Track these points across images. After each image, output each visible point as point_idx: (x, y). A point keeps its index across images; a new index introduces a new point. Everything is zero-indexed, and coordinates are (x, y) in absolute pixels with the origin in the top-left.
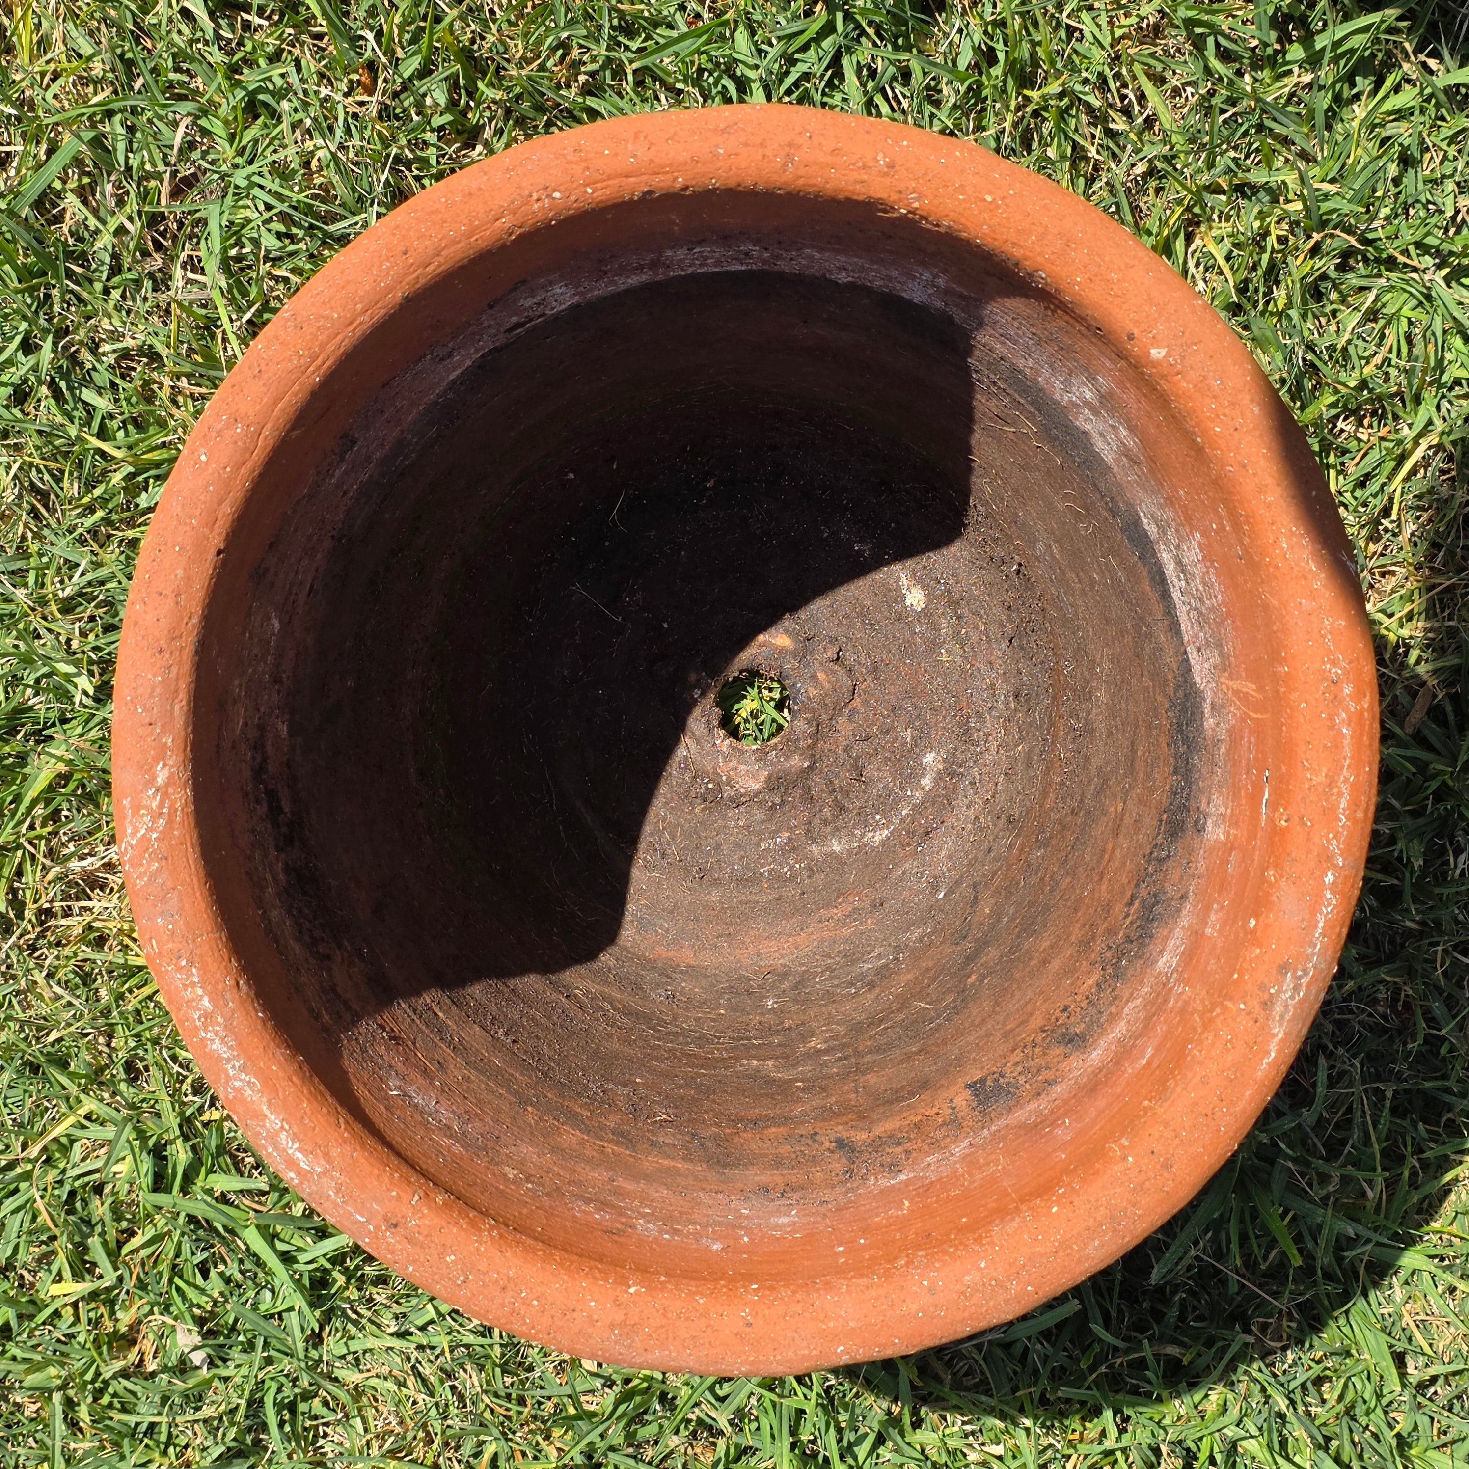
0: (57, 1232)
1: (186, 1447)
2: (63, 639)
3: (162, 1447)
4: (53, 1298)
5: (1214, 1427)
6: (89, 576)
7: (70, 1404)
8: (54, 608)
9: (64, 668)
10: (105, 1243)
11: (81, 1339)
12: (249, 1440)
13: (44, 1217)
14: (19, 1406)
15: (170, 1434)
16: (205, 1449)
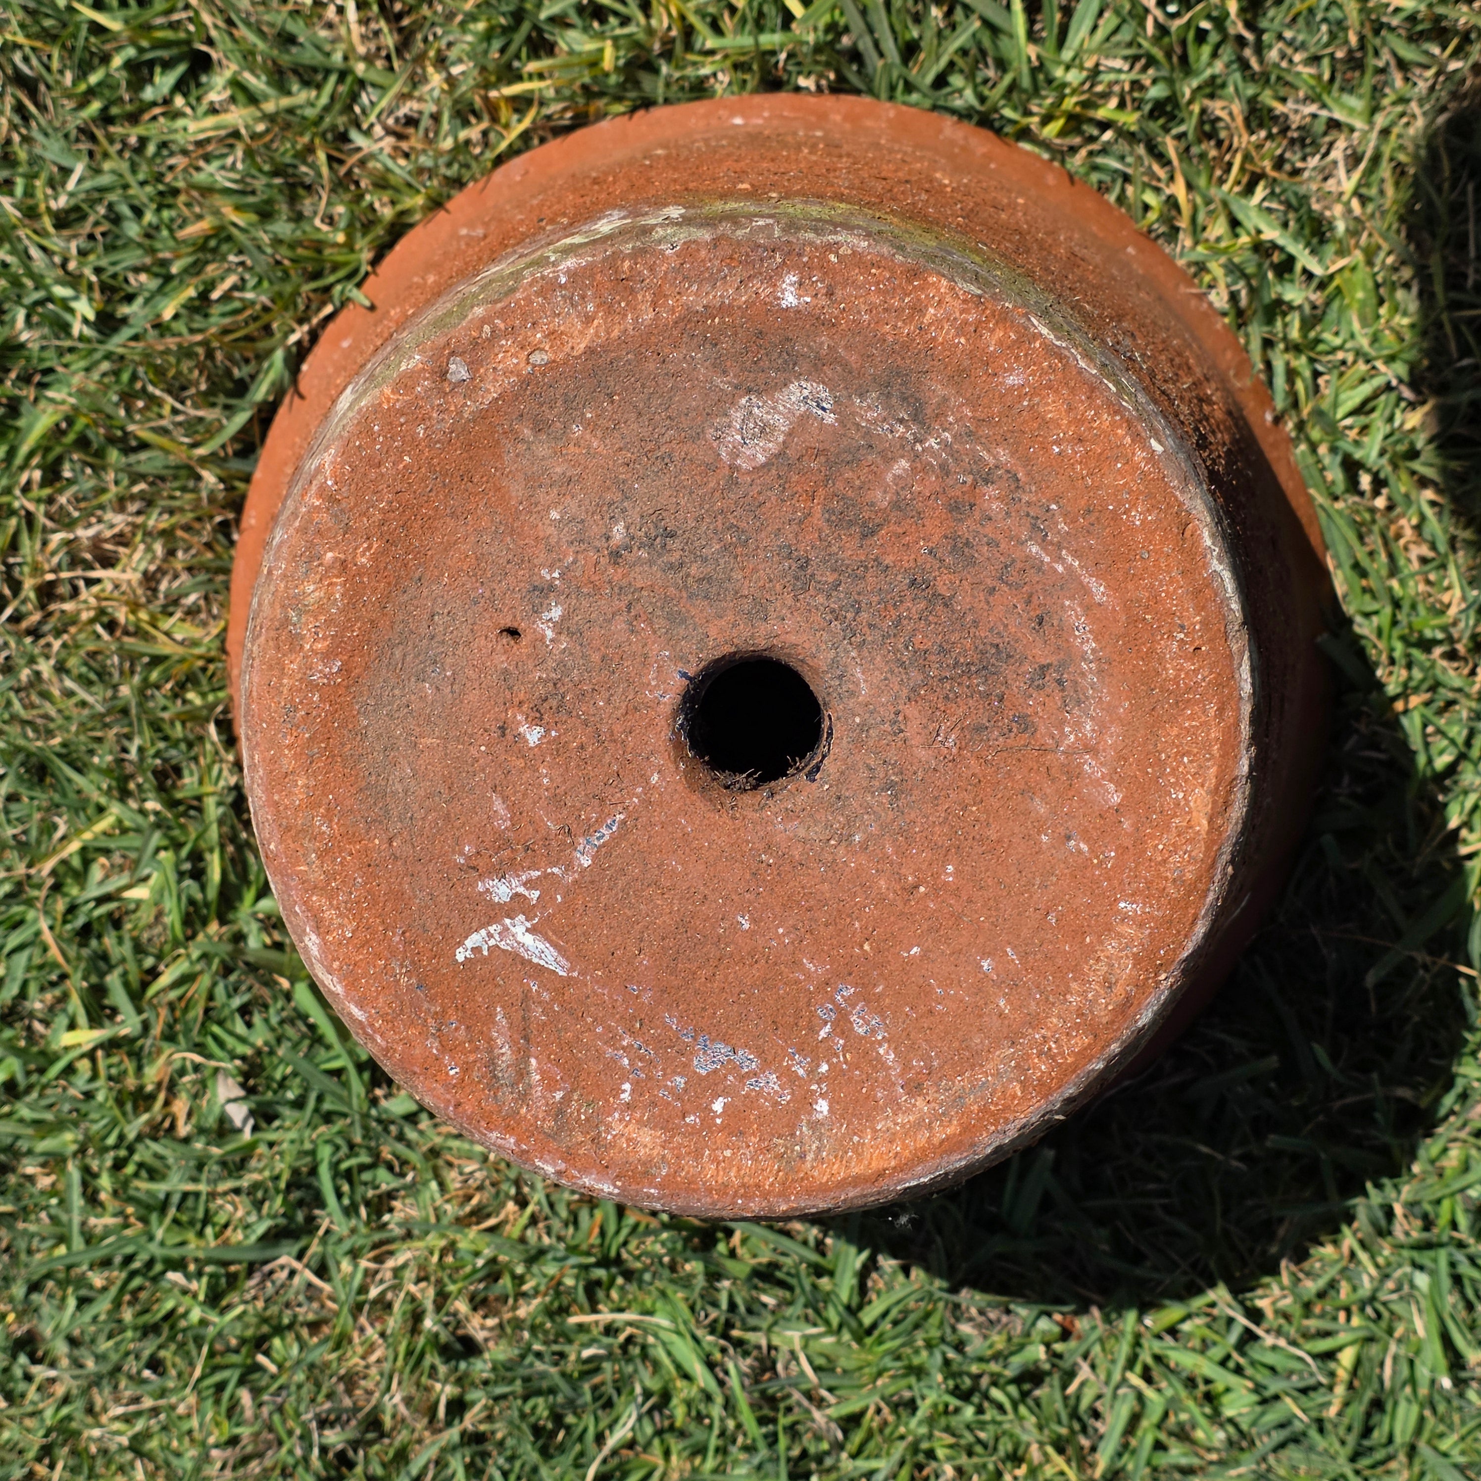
0: (68, 969)
1: (226, 1226)
2: (57, 259)
3: (198, 1226)
4: (67, 1049)
5: (1457, 1185)
6: (88, 185)
7: (89, 1175)
8: (47, 223)
9: (60, 291)
10: (126, 985)
11: (100, 1097)
12: (300, 1216)
13: (54, 952)
14: (31, 1179)
15: (207, 1211)
16: (247, 1227)
